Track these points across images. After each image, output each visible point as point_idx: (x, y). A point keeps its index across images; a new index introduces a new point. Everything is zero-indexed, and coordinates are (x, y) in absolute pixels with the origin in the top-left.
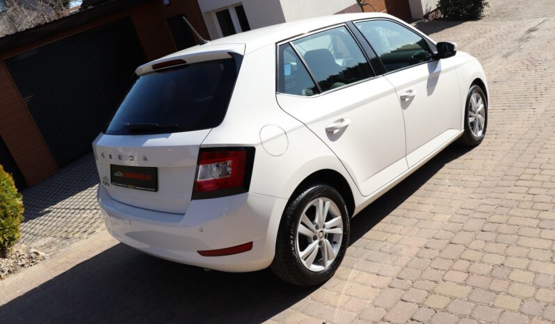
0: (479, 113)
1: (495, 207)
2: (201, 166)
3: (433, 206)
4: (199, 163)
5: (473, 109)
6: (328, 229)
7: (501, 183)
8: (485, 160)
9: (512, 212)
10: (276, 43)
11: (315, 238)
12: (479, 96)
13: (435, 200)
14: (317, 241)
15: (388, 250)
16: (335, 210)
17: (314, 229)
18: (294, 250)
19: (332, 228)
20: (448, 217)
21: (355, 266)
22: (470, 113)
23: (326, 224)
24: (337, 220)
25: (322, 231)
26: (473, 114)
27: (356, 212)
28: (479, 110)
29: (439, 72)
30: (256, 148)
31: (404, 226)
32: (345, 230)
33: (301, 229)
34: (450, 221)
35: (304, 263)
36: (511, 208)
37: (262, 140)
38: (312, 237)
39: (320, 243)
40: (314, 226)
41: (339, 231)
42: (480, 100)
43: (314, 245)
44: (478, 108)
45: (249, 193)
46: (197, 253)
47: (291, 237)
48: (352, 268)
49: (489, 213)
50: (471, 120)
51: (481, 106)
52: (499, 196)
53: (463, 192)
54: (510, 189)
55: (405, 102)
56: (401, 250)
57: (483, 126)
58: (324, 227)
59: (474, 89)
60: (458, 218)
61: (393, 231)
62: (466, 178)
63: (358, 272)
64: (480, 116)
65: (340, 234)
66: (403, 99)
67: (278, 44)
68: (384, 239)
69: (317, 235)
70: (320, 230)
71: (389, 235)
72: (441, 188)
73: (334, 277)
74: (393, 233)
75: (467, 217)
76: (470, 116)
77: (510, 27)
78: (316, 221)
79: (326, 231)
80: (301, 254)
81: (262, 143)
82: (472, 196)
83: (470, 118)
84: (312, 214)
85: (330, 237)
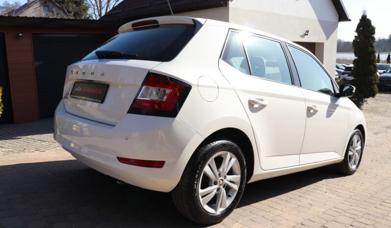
0: (357, 151)
1: (363, 213)
2: (144, 87)
3: (311, 201)
4: (143, 84)
5: (353, 146)
6: (227, 180)
7: (368, 200)
8: (356, 185)
9: (378, 220)
10: (230, 29)
11: (215, 183)
12: (359, 139)
13: (313, 197)
14: (216, 187)
15: (269, 218)
16: (237, 169)
17: (218, 175)
18: (196, 184)
19: (231, 182)
20: (323, 210)
21: (240, 221)
22: (351, 148)
23: (227, 176)
24: (237, 177)
25: (222, 180)
26: (352, 150)
27: (252, 180)
28: (357, 149)
29: (338, 105)
30: (193, 87)
31: (286, 207)
32: (240, 188)
33: (207, 169)
34: (324, 213)
35: (201, 199)
36: (378, 217)
37: (199, 84)
38: (214, 181)
39: (218, 189)
40: (218, 173)
41: (236, 187)
42: (360, 142)
43: (213, 189)
44: (357, 147)
45: (176, 118)
46: (117, 159)
47: (198, 172)
48: (237, 222)
49: (357, 216)
50: (350, 153)
51: (359, 147)
52: (366, 207)
53: (337, 198)
54: (375, 206)
55: (311, 112)
56: (280, 220)
57: (357, 162)
58: (225, 177)
59: (357, 131)
60: (331, 213)
61: (276, 207)
62: (340, 191)
63: (242, 226)
64: (357, 154)
65: (235, 190)
66: (309, 109)
67: (230, 30)
68: (268, 211)
69: (218, 181)
70: (221, 178)
71: (272, 209)
72: (318, 192)
73: (221, 223)
74: (276, 209)
75: (339, 214)
76: (350, 151)
77: (380, 119)
78: (221, 170)
79: (225, 181)
80: (201, 191)
81: (198, 86)
82: (344, 202)
83: (350, 152)
84: (219, 161)
85: (228, 189)
